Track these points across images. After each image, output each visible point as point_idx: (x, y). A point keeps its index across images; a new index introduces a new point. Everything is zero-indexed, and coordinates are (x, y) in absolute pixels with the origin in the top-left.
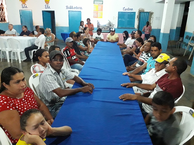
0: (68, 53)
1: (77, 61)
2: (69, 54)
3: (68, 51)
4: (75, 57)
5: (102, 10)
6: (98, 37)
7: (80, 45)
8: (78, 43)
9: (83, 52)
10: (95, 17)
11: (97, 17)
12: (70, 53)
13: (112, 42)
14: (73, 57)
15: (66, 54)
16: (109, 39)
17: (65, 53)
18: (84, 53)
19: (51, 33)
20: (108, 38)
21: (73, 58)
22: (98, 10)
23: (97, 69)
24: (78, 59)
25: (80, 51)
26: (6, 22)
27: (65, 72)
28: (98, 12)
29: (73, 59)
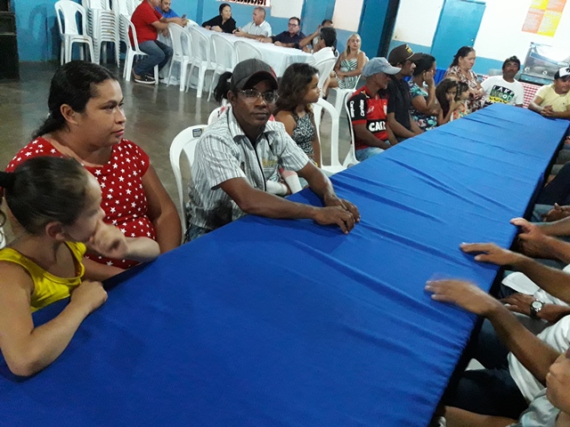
0: (362, 107)
1: (385, 140)
2: (363, 111)
3: (362, 102)
4: (379, 126)
5: (560, 9)
6: (504, 89)
7: (417, 95)
8: (413, 89)
9: (422, 121)
10: (529, 31)
11: (535, 31)
12: (366, 108)
13: (545, 116)
14: (373, 124)
15: (352, 110)
16: (539, 104)
17: (352, 106)
18: (424, 125)
19: (359, 51)
20: (538, 97)
21: (373, 127)
22: (548, 9)
23: (417, 175)
24: (392, 136)
25: (413, 115)
26: (263, 5)
27: (277, 143)
28: (542, 15)
29: (372, 129)
